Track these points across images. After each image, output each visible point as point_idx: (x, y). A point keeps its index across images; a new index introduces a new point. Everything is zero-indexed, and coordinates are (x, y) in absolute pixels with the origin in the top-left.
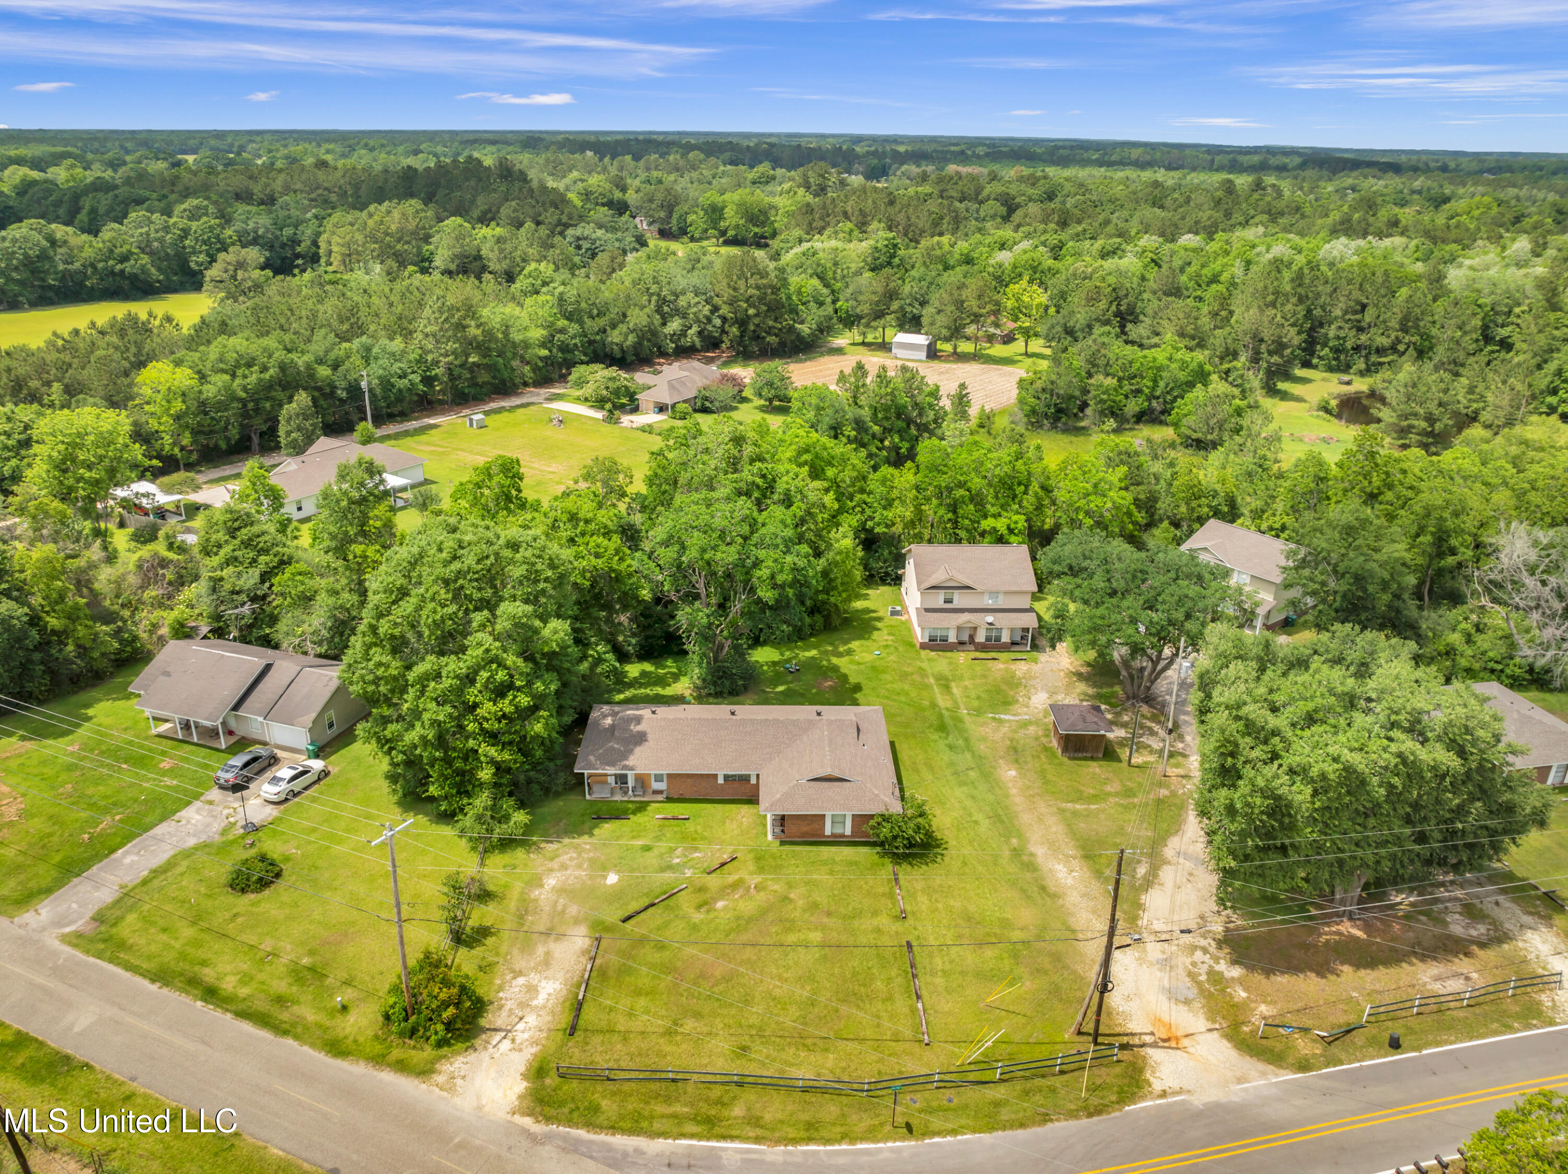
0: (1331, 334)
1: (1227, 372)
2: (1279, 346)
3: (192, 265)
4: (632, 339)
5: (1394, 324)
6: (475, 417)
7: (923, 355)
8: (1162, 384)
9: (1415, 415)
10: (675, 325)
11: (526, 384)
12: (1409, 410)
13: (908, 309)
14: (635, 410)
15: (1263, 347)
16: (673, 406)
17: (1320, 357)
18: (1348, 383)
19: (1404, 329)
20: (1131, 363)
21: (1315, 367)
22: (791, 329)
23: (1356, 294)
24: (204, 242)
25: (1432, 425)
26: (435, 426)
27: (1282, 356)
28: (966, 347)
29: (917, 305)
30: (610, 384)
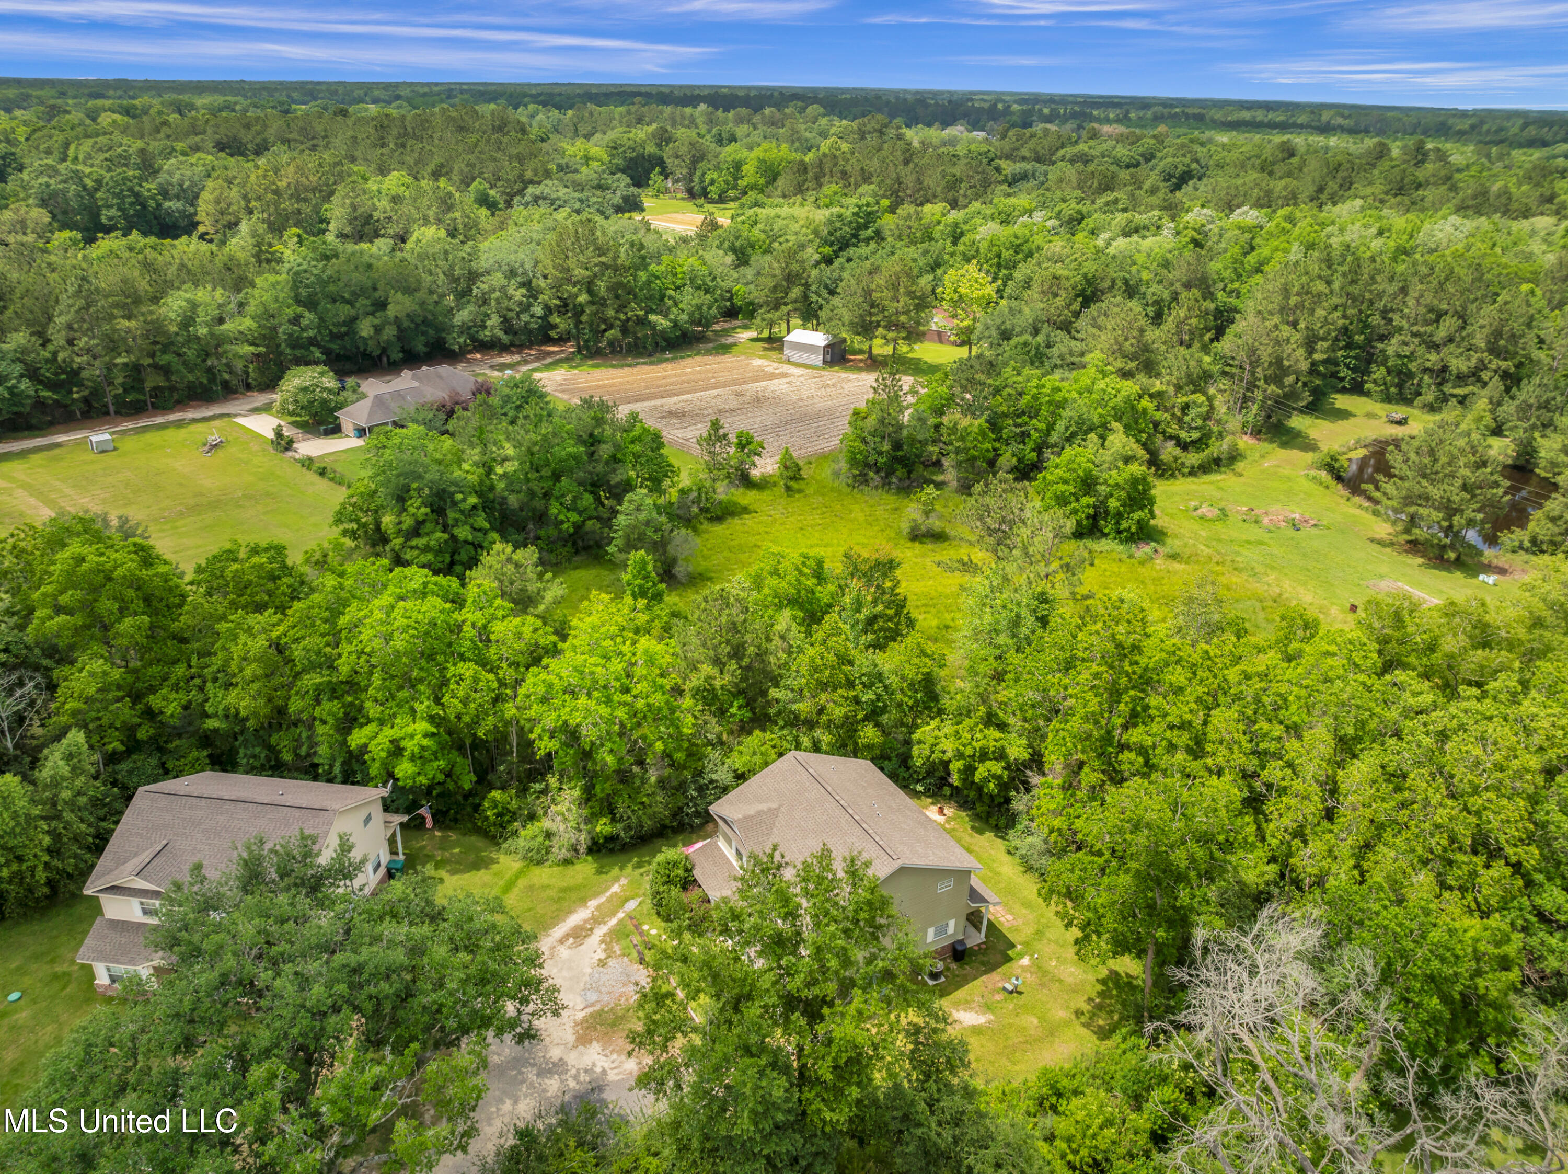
0: (1390, 351)
1: (1186, 407)
2: (1278, 371)
3: (104, 220)
4: (390, 332)
5: (1480, 341)
6: (96, 438)
7: (818, 360)
8: (1060, 426)
9: (1427, 498)
10: (463, 316)
11: (248, 387)
12: (1417, 490)
13: (814, 298)
14: (335, 430)
15: (1259, 372)
16: (371, 429)
17: (1375, 382)
18: (1401, 422)
19: (1494, 350)
20: (1020, 394)
21: (1367, 394)
22: (642, 322)
23: (1429, 298)
24: (116, 195)
25: (1449, 517)
26: (58, 445)
27: (1280, 384)
28: (881, 348)
29: (824, 293)
30: (300, 396)
